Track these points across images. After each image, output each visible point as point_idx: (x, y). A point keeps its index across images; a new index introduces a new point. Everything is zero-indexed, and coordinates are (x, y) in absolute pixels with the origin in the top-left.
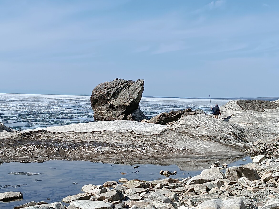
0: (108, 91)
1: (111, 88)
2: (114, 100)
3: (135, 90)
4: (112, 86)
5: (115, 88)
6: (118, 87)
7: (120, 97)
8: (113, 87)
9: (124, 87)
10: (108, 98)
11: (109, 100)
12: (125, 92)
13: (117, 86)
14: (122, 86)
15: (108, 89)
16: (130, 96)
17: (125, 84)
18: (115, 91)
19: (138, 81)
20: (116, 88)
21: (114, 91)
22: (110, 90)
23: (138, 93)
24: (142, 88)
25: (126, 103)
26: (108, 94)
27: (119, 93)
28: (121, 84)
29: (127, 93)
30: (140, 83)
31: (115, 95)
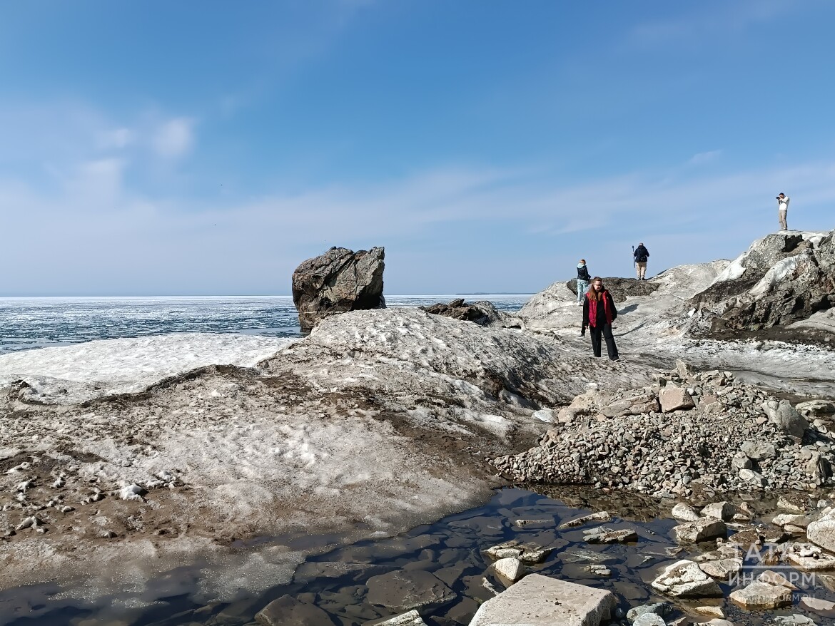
0: (316, 272)
1: (322, 266)
2: (329, 290)
3: (367, 269)
4: (324, 263)
5: (328, 265)
6: (335, 263)
7: (340, 283)
8: (326, 265)
9: (346, 263)
10: (318, 286)
11: (320, 289)
12: (348, 273)
13: (332, 261)
14: (343, 261)
15: (317, 268)
16: (358, 280)
17: (349, 257)
18: (329, 272)
19: (372, 250)
20: (330, 267)
21: (327, 272)
22: (319, 270)
23: (373, 274)
24: (380, 264)
25: (350, 294)
26: (317, 278)
27: (337, 275)
28: (340, 259)
29: (353, 274)
30: (376, 254)
31: (330, 280)
